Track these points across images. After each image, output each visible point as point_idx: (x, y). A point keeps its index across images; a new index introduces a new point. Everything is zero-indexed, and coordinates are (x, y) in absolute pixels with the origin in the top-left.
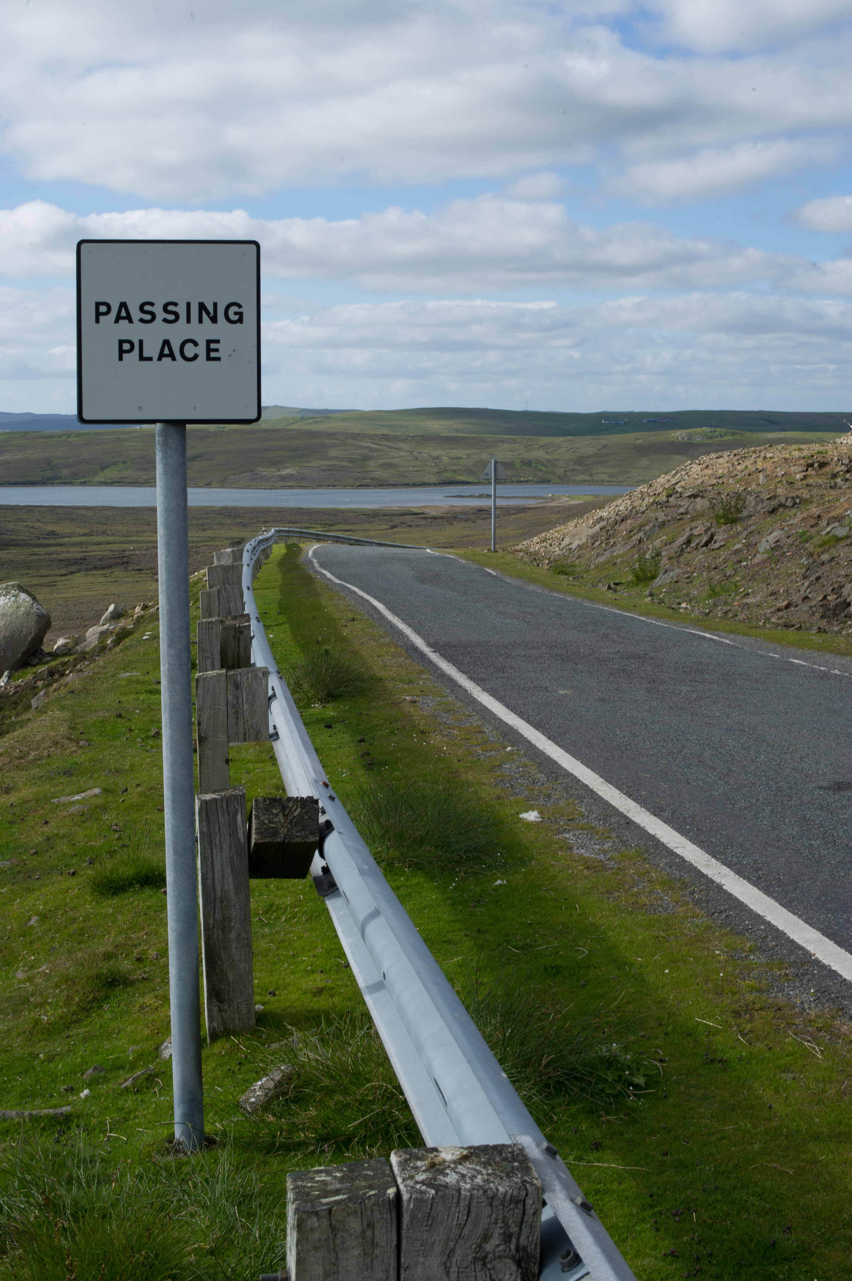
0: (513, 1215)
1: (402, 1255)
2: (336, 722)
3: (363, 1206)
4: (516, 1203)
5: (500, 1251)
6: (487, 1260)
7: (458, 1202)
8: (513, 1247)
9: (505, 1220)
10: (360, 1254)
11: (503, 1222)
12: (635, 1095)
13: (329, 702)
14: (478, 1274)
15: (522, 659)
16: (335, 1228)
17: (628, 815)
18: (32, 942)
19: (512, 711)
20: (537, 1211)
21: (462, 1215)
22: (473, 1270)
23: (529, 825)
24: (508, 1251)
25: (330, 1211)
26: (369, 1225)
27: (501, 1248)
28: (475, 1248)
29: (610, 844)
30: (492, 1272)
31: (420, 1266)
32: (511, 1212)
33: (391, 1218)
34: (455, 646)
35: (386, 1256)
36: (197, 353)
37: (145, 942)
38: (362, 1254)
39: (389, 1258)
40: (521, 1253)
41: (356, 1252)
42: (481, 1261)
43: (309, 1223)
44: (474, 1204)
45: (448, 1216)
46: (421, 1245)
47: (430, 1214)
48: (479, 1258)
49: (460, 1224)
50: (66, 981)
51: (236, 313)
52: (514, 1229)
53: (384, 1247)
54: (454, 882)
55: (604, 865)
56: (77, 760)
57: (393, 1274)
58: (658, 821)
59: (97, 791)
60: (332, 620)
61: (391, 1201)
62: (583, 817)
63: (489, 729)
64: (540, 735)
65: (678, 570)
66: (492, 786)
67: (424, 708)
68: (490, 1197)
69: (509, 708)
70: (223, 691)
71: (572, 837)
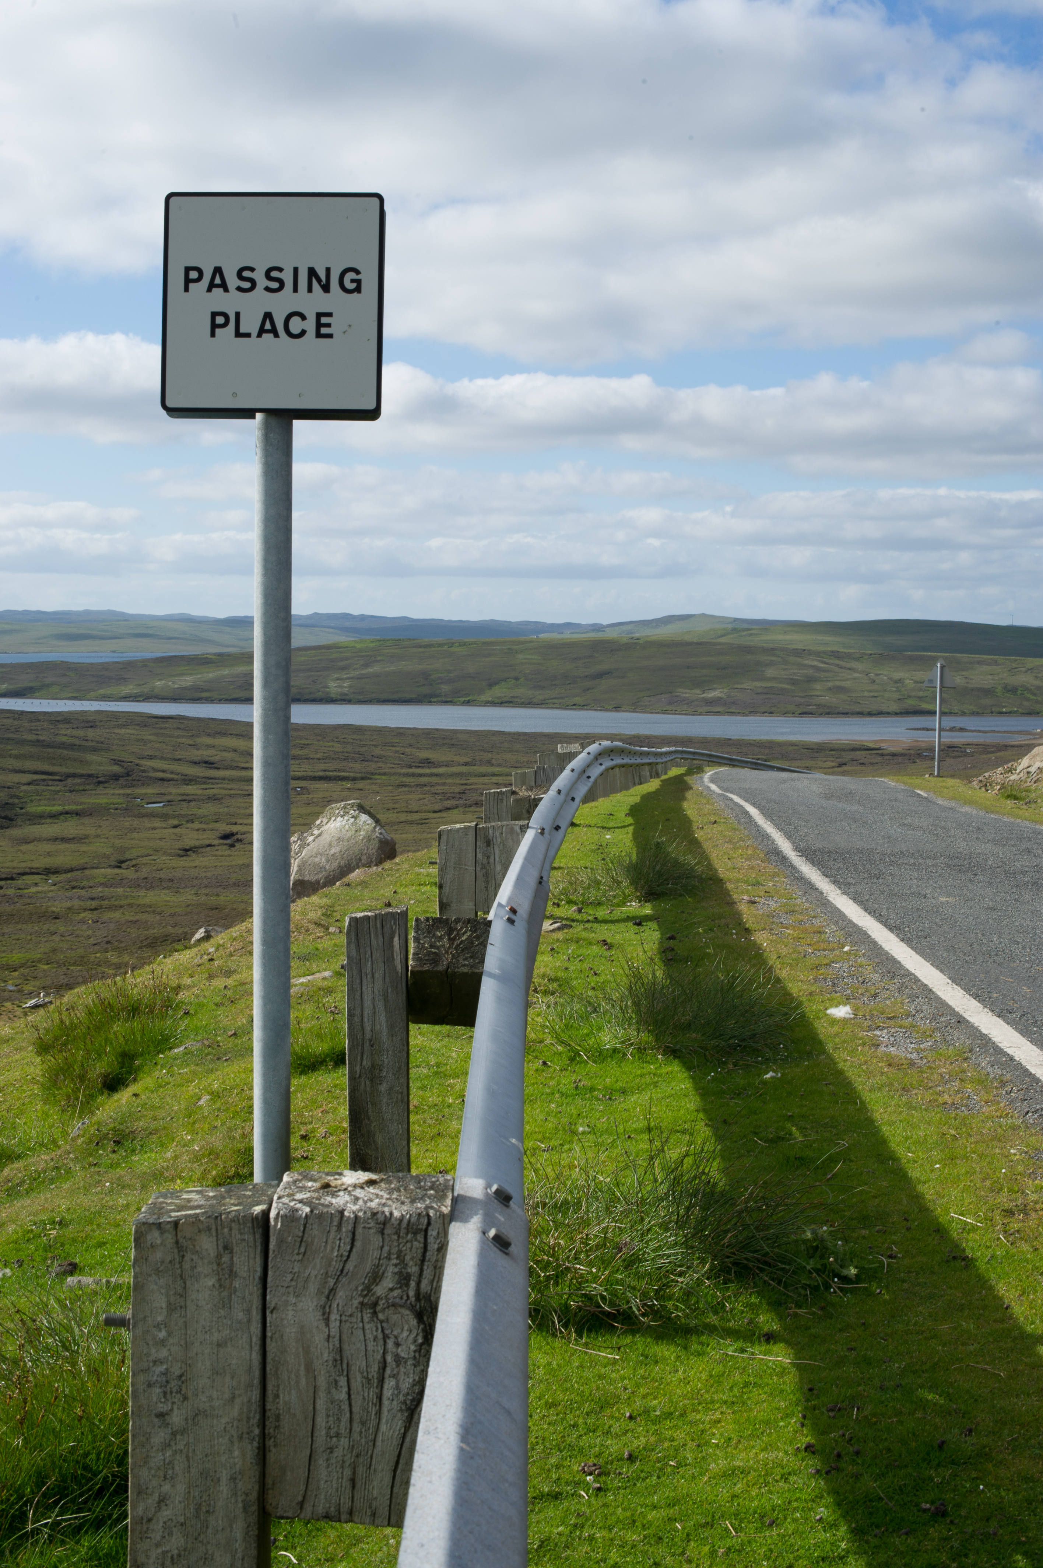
0: (411, 1249)
1: (268, 1291)
2: (650, 920)
3: (219, 1222)
4: (415, 1233)
5: (395, 1298)
6: (378, 1308)
7: (339, 1226)
8: (412, 1293)
9: (400, 1255)
10: (214, 1285)
11: (397, 1258)
12: (841, 1289)
13: (649, 901)
14: (367, 1326)
15: (908, 868)
16: (182, 1247)
17: (964, 1015)
18: (194, 1123)
19: (870, 913)
20: (443, 1246)
21: (344, 1243)
22: (359, 1319)
23: (834, 1021)
24: (405, 1298)
25: (176, 1224)
26: (226, 1248)
27: (396, 1293)
28: (362, 1290)
29: (929, 1044)
30: (384, 1325)
31: (290, 1308)
32: (409, 1245)
33: (255, 1241)
34: (830, 852)
35: (247, 1291)
36: (305, 329)
37: (319, 1120)
38: (217, 1285)
39: (251, 1294)
40: (423, 1302)
41: (210, 1282)
42: (370, 1308)
43: (149, 1237)
44: (359, 1230)
45: (326, 1242)
46: (292, 1280)
47: (302, 1237)
48: (366, 1304)
49: (342, 1256)
50: (210, 1154)
51: (353, 281)
52: (413, 1269)
53: (244, 1278)
54: (716, 1072)
55: (912, 1064)
56: (319, 946)
57: (256, 1316)
58: (1000, 1021)
59: (327, 974)
60: (688, 822)
61: (254, 1219)
62: (908, 1016)
63: (832, 930)
64: (892, 936)
66: (809, 984)
67: (763, 909)
68: (385, 1223)
69: (867, 911)
70: (471, 848)
71: (885, 1036)
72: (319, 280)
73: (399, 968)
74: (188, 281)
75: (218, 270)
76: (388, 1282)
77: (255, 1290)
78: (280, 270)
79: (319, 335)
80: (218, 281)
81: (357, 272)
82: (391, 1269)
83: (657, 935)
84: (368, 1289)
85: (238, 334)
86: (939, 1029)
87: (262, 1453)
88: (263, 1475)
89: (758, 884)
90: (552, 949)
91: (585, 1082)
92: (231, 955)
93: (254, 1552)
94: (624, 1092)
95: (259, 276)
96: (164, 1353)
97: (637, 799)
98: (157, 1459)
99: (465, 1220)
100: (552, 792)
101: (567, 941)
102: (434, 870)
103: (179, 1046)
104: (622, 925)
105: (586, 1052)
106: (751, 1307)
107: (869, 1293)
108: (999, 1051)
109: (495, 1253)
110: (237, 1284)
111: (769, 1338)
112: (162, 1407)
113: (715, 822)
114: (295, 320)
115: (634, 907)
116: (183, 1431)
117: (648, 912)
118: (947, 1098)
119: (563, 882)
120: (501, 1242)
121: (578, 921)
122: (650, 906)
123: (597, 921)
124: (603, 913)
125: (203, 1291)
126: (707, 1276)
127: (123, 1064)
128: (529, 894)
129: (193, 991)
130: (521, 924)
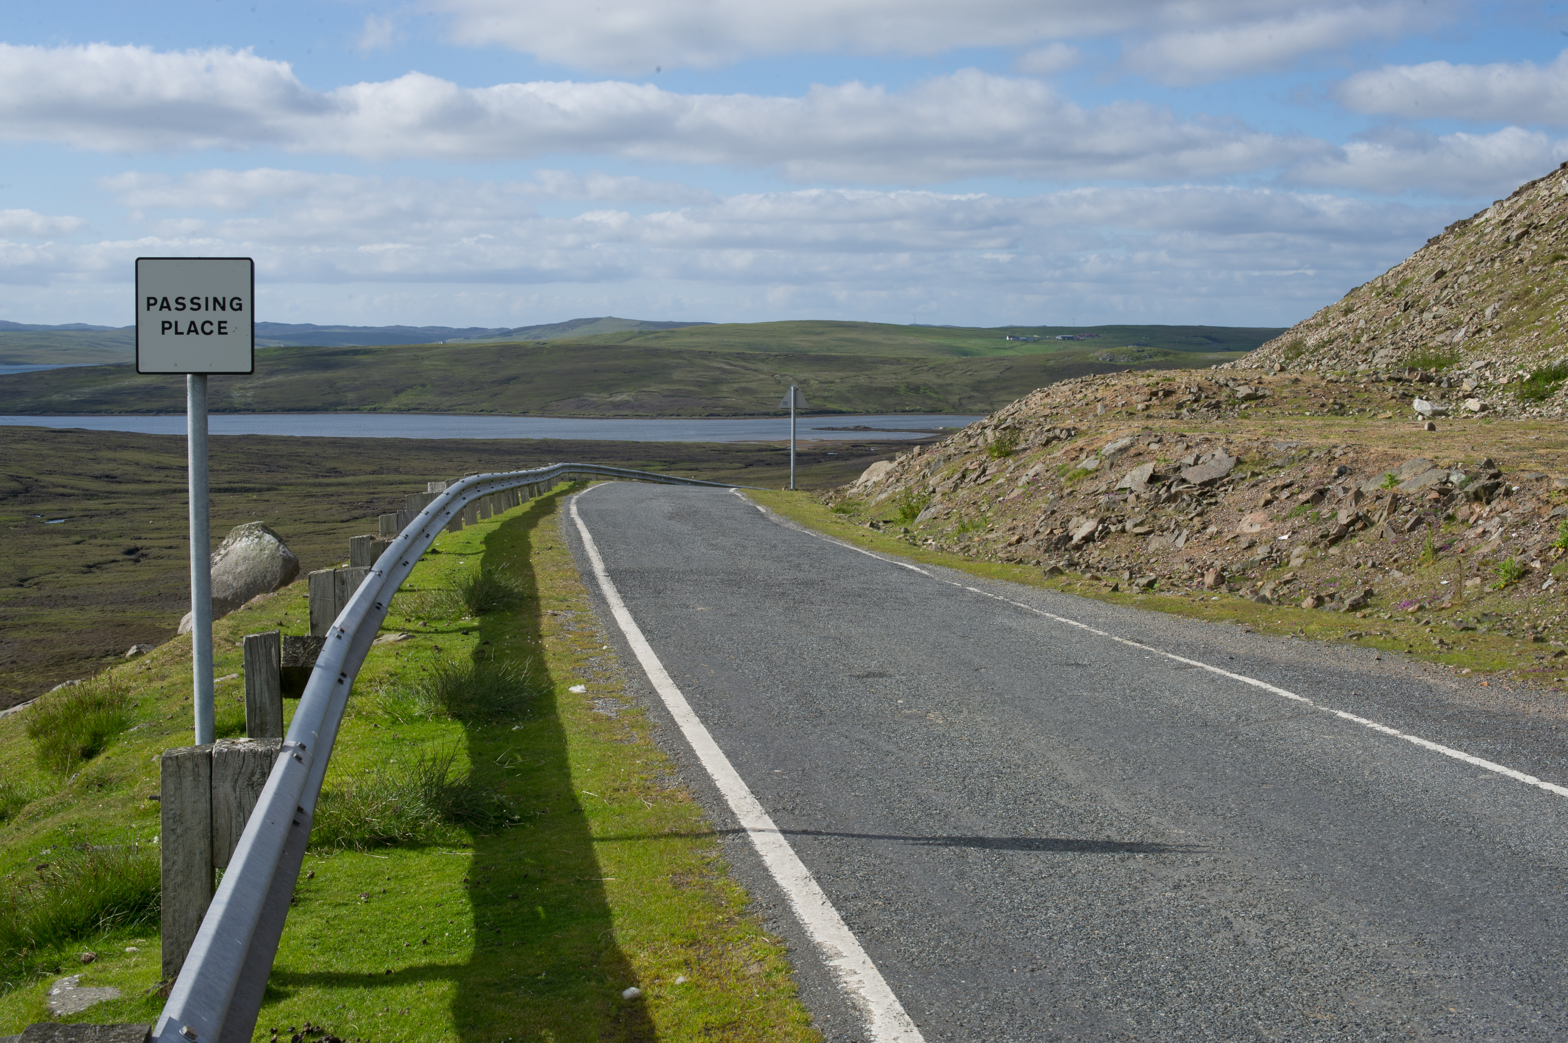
0: (265, 763)
1: (213, 780)
2: (476, 630)
3: (193, 756)
4: (266, 755)
7: (238, 753)
9: (262, 765)
11: (260, 766)
12: (510, 825)
13: (478, 615)
16: (180, 766)
17: (658, 688)
23: (571, 695)
25: (177, 757)
26: (196, 765)
28: (248, 779)
29: (626, 706)
31: (221, 786)
32: (264, 761)
33: (207, 763)
34: (633, 572)
35: (204, 781)
36: (213, 329)
38: (193, 779)
39: (206, 782)
41: (190, 779)
42: (251, 786)
43: (167, 762)
44: (244, 754)
46: (221, 776)
47: (225, 760)
48: (250, 784)
49: (240, 767)
51: (238, 304)
53: (203, 776)
54: (484, 727)
55: (609, 719)
56: (228, 656)
57: (208, 790)
58: (679, 692)
59: (234, 675)
60: (529, 547)
61: (207, 754)
62: (621, 690)
63: (602, 634)
64: (642, 638)
65: (939, 506)
66: (567, 671)
67: (560, 619)
68: (254, 753)
69: (635, 619)
70: (332, 586)
71: (600, 703)
72: (219, 304)
73: (275, 666)
74: (149, 305)
75: (165, 299)
76: (257, 776)
77: (208, 781)
78: (198, 298)
79: (220, 333)
80: (165, 304)
81: (240, 300)
82: (258, 771)
83: (477, 641)
84: (250, 778)
85: (177, 333)
86: (637, 698)
87: (212, 843)
88: (212, 852)
89: (564, 600)
90: (397, 654)
91: (401, 736)
92: (163, 665)
93: (209, 881)
94: (423, 740)
95: (187, 302)
96: (173, 806)
97: (495, 526)
98: (172, 847)
99: (285, 751)
100: (400, 538)
101: (409, 647)
102: (307, 602)
103: (132, 727)
104: (454, 634)
105: (403, 718)
106: (459, 835)
107: (524, 827)
108: (665, 709)
109: (296, 761)
110: (200, 779)
111: (465, 846)
112: (173, 827)
113: (550, 548)
114: (207, 326)
115: (467, 621)
116: (182, 836)
117: (476, 624)
118: (619, 737)
119: (415, 602)
120: (299, 758)
121: (422, 632)
122: (478, 619)
123: (436, 632)
124: (442, 626)
125: (188, 782)
126: (439, 820)
127: (95, 739)
128: (357, 620)
129: (139, 690)
130: (346, 639)
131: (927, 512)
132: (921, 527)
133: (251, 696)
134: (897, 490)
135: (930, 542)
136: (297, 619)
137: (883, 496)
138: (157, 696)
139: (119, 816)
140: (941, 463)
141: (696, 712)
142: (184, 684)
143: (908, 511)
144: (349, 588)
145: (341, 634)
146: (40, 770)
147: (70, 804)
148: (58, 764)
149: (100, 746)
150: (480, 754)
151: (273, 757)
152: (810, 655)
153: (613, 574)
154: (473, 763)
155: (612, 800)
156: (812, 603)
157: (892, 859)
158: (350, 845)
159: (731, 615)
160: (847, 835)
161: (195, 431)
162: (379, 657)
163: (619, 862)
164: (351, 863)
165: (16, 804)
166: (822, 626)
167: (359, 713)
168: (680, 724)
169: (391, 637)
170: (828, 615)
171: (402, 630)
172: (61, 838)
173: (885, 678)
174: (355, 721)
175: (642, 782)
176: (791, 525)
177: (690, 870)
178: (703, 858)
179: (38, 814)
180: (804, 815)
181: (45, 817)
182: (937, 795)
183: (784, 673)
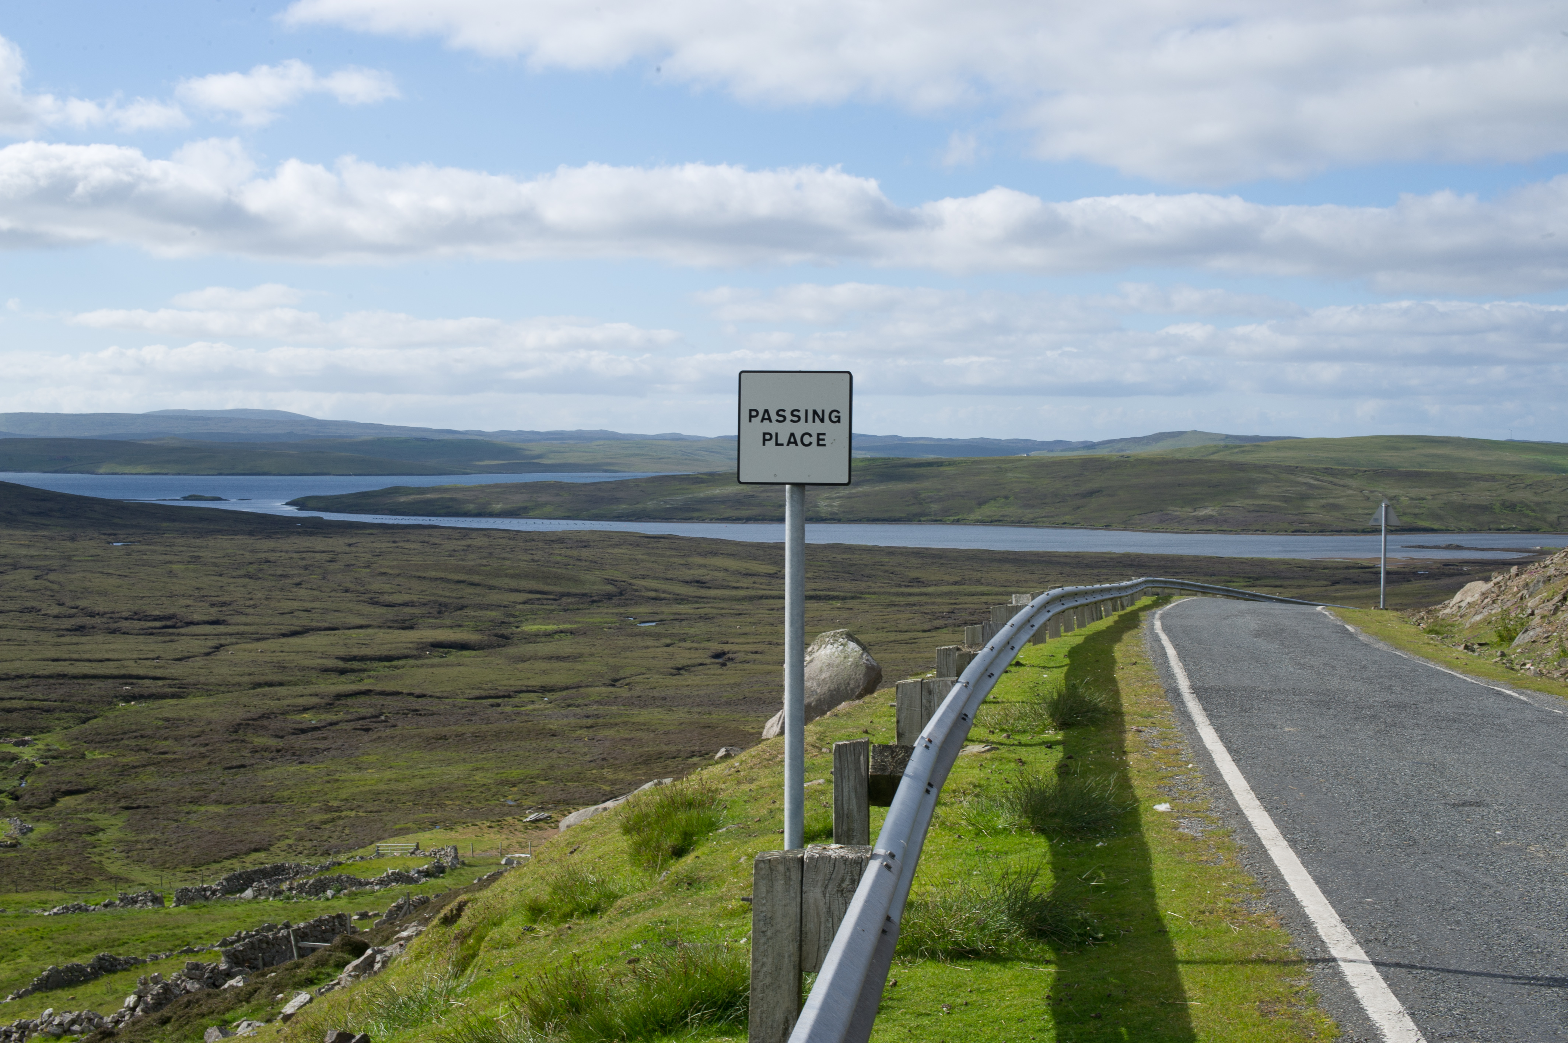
0: (856, 870)
1: (803, 885)
2: (1059, 744)
3: (785, 860)
4: (857, 864)
5: (850, 888)
7: (829, 859)
9: (852, 872)
12: (1093, 943)
13: (1062, 729)
14: (839, 899)
15: (1277, 703)
16: (772, 869)
17: (1245, 809)
19: (1222, 741)
20: (865, 865)
21: (831, 868)
22: (836, 896)
23: (1156, 813)
25: (770, 860)
26: (788, 869)
27: (850, 886)
29: (1212, 826)
31: (811, 891)
33: (799, 867)
35: (795, 885)
36: (812, 441)
38: (784, 883)
39: (797, 886)
41: (782, 882)
43: (760, 865)
44: (835, 860)
45: (825, 867)
46: (812, 881)
47: (816, 866)
49: (830, 873)
51: (836, 416)
52: (856, 878)
53: (794, 880)
54: (1067, 842)
55: (1195, 839)
56: (815, 762)
57: (799, 894)
58: (1266, 814)
59: (821, 781)
60: (1113, 661)
61: (798, 859)
62: (1207, 810)
63: (1187, 752)
64: (1228, 757)
65: (1538, 630)
66: (1152, 789)
67: (1144, 736)
68: (845, 860)
69: (1222, 738)
70: (919, 695)
71: (1186, 821)
72: (818, 416)
73: (863, 773)
74: (751, 417)
75: (766, 411)
76: (847, 882)
77: (799, 885)
78: (798, 411)
79: (819, 445)
80: (766, 416)
81: (838, 412)
82: (848, 878)
83: (1061, 755)
84: (840, 885)
85: (777, 444)
86: (1223, 818)
87: (800, 947)
88: (800, 956)
89: (1149, 716)
90: (981, 765)
91: (985, 848)
92: (752, 768)
93: (797, 984)
94: (1006, 853)
95: (787, 414)
96: (764, 909)
98: (762, 948)
99: (875, 859)
101: (993, 759)
102: (894, 711)
103: (721, 828)
104: (1037, 748)
105: (986, 830)
106: (1042, 950)
107: (1107, 946)
108: (1252, 831)
109: (885, 870)
110: (792, 882)
111: (1048, 962)
112: (764, 929)
113: (1135, 664)
114: (806, 438)
115: (1051, 735)
116: (771, 938)
117: (1059, 738)
118: (1205, 858)
119: (999, 714)
120: (888, 867)
121: (1005, 744)
122: (1062, 733)
123: (1020, 744)
124: (1025, 738)
125: (780, 885)
126: (1022, 935)
127: (685, 839)
128: (945, 730)
129: (728, 792)
130: (934, 749)
131: (1525, 635)
132: (1519, 650)
133: (839, 802)
134: (1493, 612)
135: (1528, 666)
136: (883, 727)
137: (1478, 618)
138: (746, 798)
139: (707, 915)
140: (1541, 584)
141: (1284, 836)
142: (771, 787)
143: (1505, 634)
144: (936, 698)
145: (929, 745)
146: (632, 866)
147: (660, 901)
148: (649, 861)
149: (690, 845)
150: (1063, 869)
151: (863, 864)
152: (1403, 780)
153: (1198, 691)
154: (1057, 878)
155: (1197, 922)
156: (1404, 727)
157: (1490, 998)
158: (933, 955)
159: (1320, 737)
160: (1443, 970)
161: (792, 540)
162: (962, 767)
163: (1205, 986)
164: (934, 973)
165: (609, 898)
166: (1415, 751)
167: (943, 823)
168: (1267, 847)
169: (974, 749)
170: (1421, 740)
171: (986, 742)
172: (651, 934)
173: (1482, 808)
174: (939, 831)
175: (1228, 906)
176: (1381, 645)
177: (1278, 998)
178: (1292, 986)
179: (630, 909)
180: (1397, 947)
181: (637, 912)
182: (1538, 933)
183: (1376, 798)
